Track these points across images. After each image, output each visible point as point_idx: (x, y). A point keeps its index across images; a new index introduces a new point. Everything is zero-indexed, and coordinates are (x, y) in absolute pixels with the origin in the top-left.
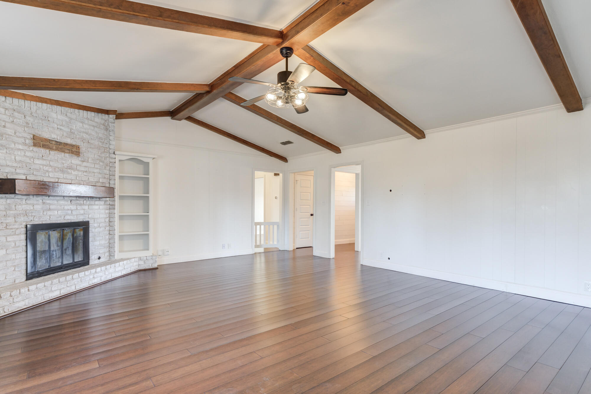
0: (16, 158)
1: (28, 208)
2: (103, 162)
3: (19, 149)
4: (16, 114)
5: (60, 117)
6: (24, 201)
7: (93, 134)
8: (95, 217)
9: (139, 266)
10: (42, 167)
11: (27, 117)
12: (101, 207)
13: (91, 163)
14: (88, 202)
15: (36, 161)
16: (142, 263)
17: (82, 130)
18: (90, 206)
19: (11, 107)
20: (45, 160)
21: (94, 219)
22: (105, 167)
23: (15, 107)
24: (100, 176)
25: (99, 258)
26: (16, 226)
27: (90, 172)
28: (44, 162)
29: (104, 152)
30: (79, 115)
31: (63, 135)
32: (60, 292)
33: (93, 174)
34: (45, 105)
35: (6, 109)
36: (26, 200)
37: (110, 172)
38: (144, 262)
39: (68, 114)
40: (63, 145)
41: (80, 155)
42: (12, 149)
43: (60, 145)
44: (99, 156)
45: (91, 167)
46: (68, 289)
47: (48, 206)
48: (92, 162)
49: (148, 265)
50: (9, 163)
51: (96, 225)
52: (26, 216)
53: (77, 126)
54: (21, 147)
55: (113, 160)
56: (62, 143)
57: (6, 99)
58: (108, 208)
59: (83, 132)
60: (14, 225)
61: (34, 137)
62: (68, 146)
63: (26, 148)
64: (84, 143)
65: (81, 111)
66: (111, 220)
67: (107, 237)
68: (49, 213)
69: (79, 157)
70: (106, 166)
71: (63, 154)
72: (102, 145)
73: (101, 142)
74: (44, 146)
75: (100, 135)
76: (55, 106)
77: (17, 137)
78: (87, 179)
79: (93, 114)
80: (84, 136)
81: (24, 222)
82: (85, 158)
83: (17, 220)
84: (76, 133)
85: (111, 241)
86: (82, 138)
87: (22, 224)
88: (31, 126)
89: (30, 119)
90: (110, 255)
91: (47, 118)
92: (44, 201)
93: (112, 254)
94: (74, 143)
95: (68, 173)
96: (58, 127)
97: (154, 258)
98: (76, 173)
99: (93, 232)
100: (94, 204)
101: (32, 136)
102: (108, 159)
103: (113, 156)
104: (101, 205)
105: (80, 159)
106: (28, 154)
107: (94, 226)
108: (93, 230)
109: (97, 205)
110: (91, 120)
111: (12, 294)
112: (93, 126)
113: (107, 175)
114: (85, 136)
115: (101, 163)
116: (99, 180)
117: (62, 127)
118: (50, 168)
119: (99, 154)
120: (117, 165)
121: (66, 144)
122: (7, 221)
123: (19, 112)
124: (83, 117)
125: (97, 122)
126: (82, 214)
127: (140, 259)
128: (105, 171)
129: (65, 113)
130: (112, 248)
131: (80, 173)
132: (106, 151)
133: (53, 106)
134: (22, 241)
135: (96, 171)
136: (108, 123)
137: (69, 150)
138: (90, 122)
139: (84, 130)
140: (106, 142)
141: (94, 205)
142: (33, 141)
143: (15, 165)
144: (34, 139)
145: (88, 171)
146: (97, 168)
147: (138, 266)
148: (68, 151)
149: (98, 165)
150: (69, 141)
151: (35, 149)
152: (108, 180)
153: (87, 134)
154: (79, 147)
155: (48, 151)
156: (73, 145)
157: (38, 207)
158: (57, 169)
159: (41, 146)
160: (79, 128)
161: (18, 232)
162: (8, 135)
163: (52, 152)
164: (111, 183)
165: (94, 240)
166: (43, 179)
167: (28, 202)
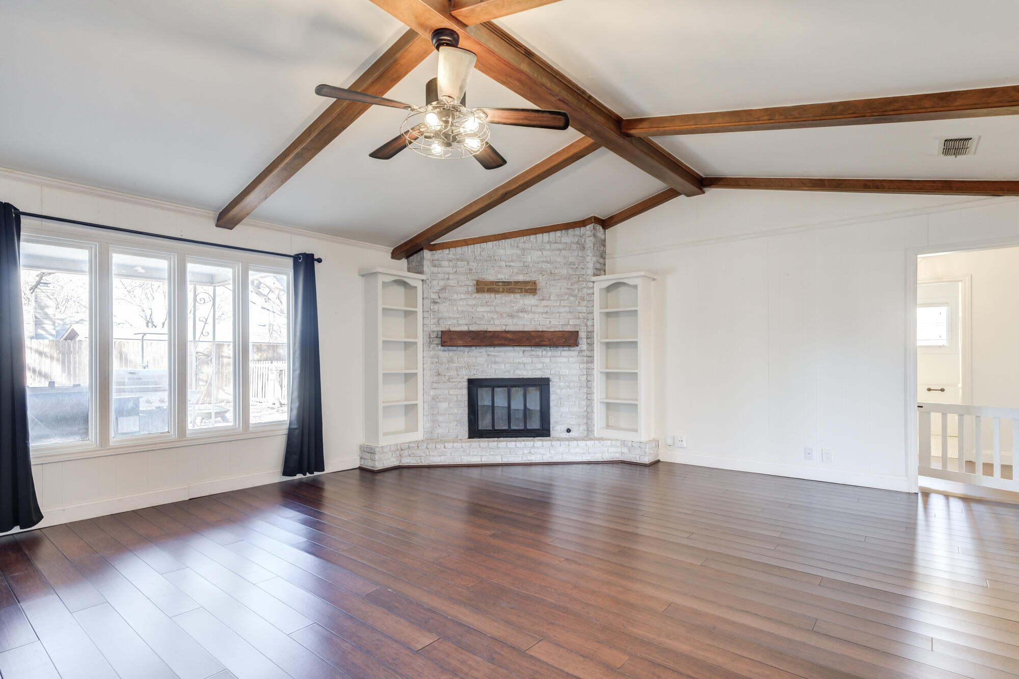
0: (459, 308)
1: (470, 361)
2: (576, 296)
3: (462, 299)
4: (459, 263)
5: (508, 252)
6: (466, 353)
7: (559, 260)
8: (561, 373)
9: (623, 455)
10: (485, 314)
11: (470, 263)
12: (571, 359)
13: (555, 300)
14: (550, 353)
15: (480, 309)
16: (625, 450)
17: (541, 259)
18: (552, 358)
19: (454, 257)
20: (489, 306)
21: (560, 376)
22: (579, 303)
23: (458, 257)
24: (570, 316)
25: (569, 431)
26: (458, 380)
27: (552, 313)
28: (488, 309)
29: (579, 281)
30: (536, 242)
31: (513, 272)
32: (481, 459)
33: (558, 315)
34: (490, 244)
35: (450, 261)
36: (468, 352)
37: (588, 309)
38: (629, 450)
39: (521, 245)
40: (513, 284)
41: (535, 292)
42: (455, 300)
43: (508, 285)
44: (569, 289)
45: (554, 306)
46: (492, 458)
47: (493, 358)
48: (557, 298)
49: (633, 456)
50: (451, 315)
51: (562, 384)
52: (468, 370)
53: (533, 257)
54: (463, 296)
55: (590, 291)
56: (511, 282)
57: (449, 251)
58: (586, 362)
59: (543, 262)
60: (455, 378)
61: (478, 283)
62: (520, 284)
63: (468, 296)
64: (543, 275)
65: (539, 236)
66: (589, 378)
67: (584, 403)
68: (494, 366)
69: (535, 295)
70: (581, 301)
71: (512, 295)
72: (574, 273)
73: (572, 268)
74: (490, 291)
75: (571, 259)
76: (503, 241)
77: (461, 286)
78: (548, 322)
79: (558, 233)
80: (544, 267)
81: (466, 376)
82: (544, 295)
83: (460, 373)
84: (531, 265)
85: (589, 410)
86: (540, 271)
87: (463, 378)
88: (475, 271)
89: (473, 265)
90: (588, 430)
91: (492, 257)
92: (488, 353)
93: (590, 429)
94: (528, 279)
95: (519, 317)
96: (507, 264)
97: (642, 446)
98: (530, 316)
99: (557, 394)
100: (559, 355)
101: (475, 282)
102: (585, 290)
103: (591, 285)
104: (572, 357)
105: (536, 297)
106: (471, 302)
107: (560, 386)
108: (558, 391)
109: (565, 357)
110: (555, 243)
111: (429, 446)
112: (560, 250)
113: (584, 313)
114: (544, 265)
115: (572, 299)
116: (569, 321)
117: (512, 264)
118: (496, 314)
119: (569, 286)
120: (597, 297)
121: (517, 283)
122: (450, 374)
123: (462, 261)
124: (543, 241)
125: (566, 243)
126: (540, 369)
127: (623, 443)
128: (579, 308)
129: (516, 245)
130: (589, 419)
131: (537, 316)
132: (580, 279)
133: (500, 241)
134: (464, 396)
135: (562, 310)
136: (586, 238)
137: (521, 289)
138: (554, 246)
139: (545, 259)
140: (581, 266)
141: (559, 357)
142: (475, 288)
143: (456, 316)
144: (477, 285)
145: (549, 311)
146: (565, 306)
147: (621, 455)
148: (519, 291)
149: (567, 302)
150: (521, 278)
151: (478, 295)
152: (585, 321)
153: (548, 263)
154: (535, 283)
155: (493, 295)
156: (526, 282)
157: (482, 360)
158: (505, 315)
159: (486, 290)
160: (535, 258)
161: (460, 386)
162: (451, 286)
163: (498, 296)
164: (588, 324)
165: (559, 405)
166: (487, 328)
167: (470, 354)
